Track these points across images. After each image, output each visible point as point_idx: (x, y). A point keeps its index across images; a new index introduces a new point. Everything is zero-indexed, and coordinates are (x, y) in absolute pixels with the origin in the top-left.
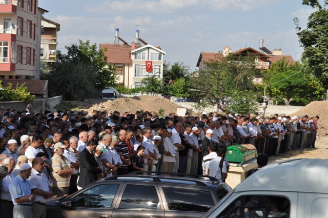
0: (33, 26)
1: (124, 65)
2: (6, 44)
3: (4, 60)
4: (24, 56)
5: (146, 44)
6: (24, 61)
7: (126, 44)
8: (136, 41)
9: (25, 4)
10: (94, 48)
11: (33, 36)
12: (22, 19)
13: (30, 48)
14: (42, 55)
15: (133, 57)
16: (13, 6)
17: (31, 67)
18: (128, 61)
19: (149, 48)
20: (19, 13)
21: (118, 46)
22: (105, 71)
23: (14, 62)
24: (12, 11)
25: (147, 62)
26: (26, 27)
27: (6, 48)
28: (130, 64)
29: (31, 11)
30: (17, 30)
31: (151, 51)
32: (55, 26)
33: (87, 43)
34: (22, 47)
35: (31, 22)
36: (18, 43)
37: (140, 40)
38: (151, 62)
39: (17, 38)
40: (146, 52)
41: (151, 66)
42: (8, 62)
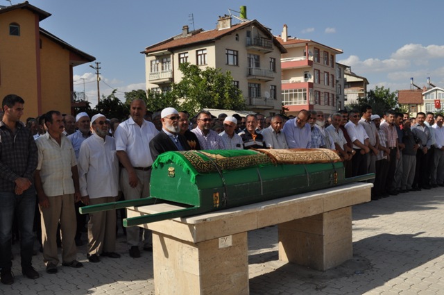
0: (330, 77)
1: (417, 105)
2: (305, 90)
3: (305, 102)
4: (322, 99)
5: (434, 87)
6: (322, 103)
7: (419, 88)
8: (427, 86)
9: (321, 60)
10: (387, 92)
11: (330, 84)
12: (319, 71)
13: (328, 93)
14: (346, 100)
15: (424, 98)
16: (309, 61)
17: (330, 107)
18: (420, 101)
19: (436, 90)
20: (315, 66)
21: (413, 91)
22: (397, 109)
23: (311, 103)
24: (309, 64)
25: (435, 101)
26: (324, 77)
27: (306, 94)
28: (421, 104)
29: (328, 64)
30: (314, 79)
31: (438, 92)
32: (362, 80)
33: (382, 89)
34: (319, 92)
35: (328, 73)
36: (315, 89)
37: (431, 84)
38: (439, 101)
39: (314, 85)
40: (435, 93)
41: (439, 104)
42: (307, 104)
